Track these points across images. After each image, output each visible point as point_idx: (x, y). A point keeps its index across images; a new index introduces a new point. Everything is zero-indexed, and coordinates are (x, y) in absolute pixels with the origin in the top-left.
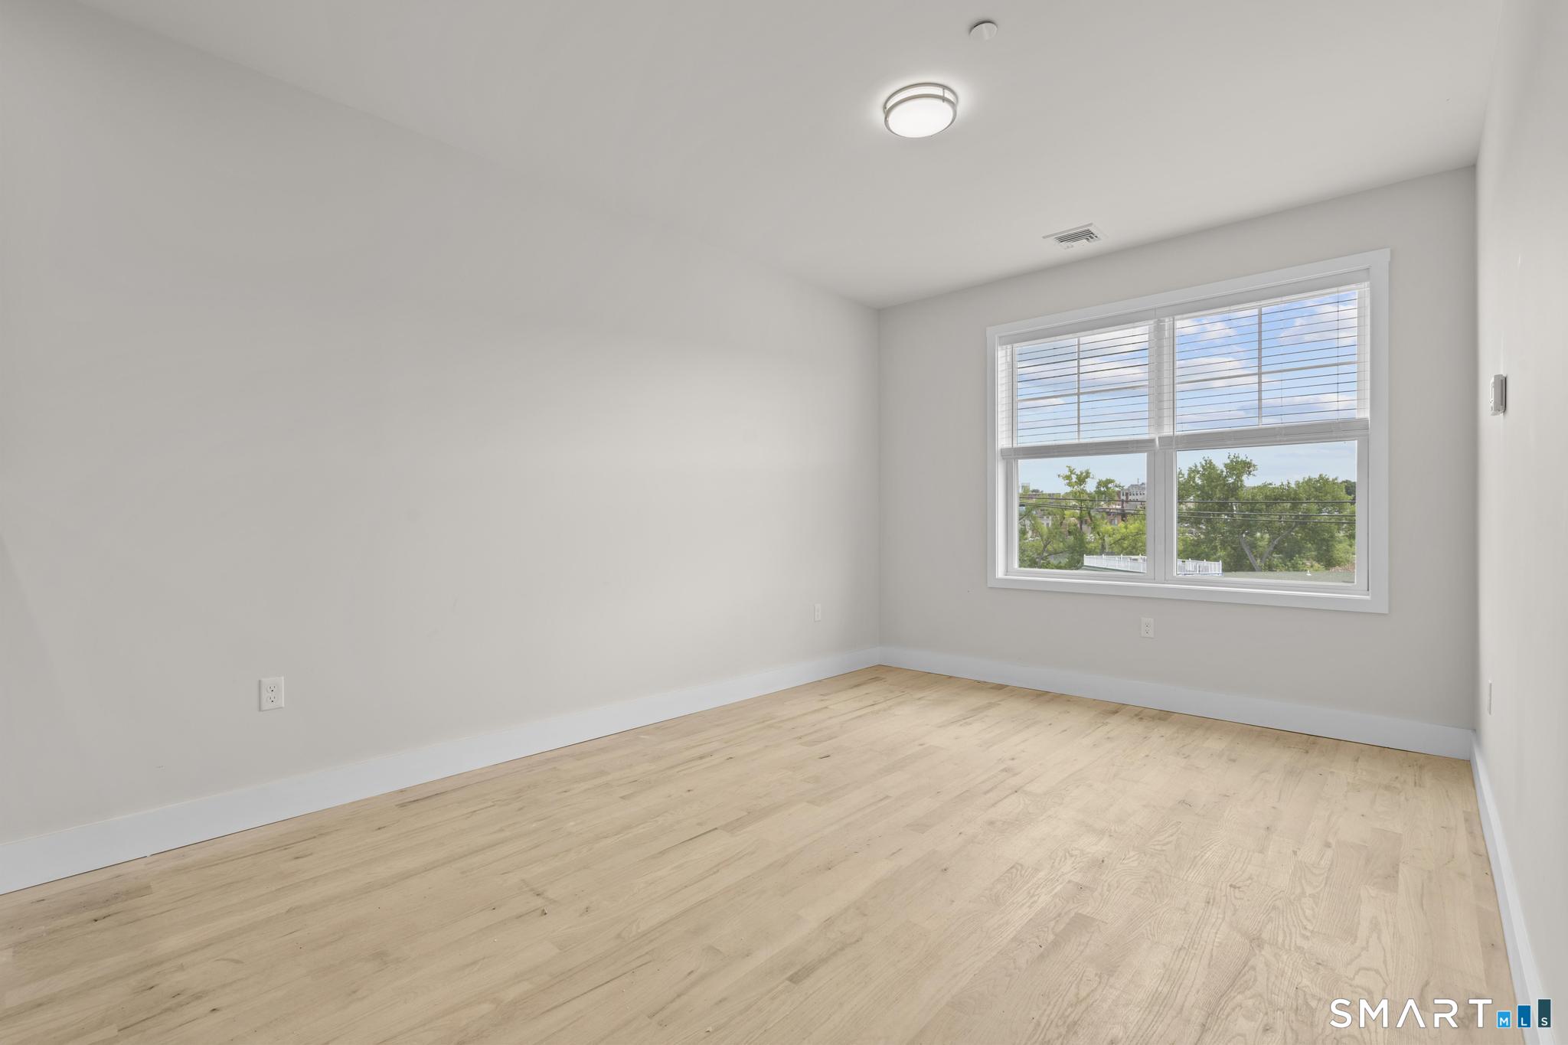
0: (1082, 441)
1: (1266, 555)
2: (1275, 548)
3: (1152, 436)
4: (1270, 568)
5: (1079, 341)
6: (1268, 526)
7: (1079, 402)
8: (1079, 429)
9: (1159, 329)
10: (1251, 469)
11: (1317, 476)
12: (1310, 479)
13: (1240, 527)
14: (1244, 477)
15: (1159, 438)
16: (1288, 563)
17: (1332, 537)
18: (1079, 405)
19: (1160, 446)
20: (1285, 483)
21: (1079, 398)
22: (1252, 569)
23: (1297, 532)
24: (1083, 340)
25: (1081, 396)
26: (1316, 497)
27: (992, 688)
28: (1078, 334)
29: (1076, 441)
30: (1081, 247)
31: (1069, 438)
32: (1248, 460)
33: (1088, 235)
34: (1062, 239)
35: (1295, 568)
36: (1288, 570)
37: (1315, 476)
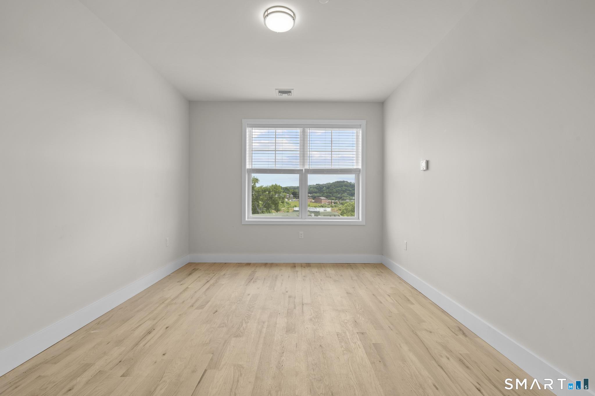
0: (277, 168)
1: (262, 208)
2: (264, 206)
3: (302, 168)
4: (263, 212)
5: (276, 131)
6: (262, 200)
7: (275, 154)
8: (275, 163)
9: (304, 132)
10: (258, 181)
11: (275, 184)
12: (273, 185)
13: (255, 199)
14: (256, 184)
15: (305, 169)
16: (268, 211)
17: (278, 202)
18: (275, 155)
19: (305, 172)
20: (267, 186)
21: (275, 152)
22: (258, 213)
23: (270, 201)
24: (277, 131)
25: (276, 152)
26: (274, 190)
27: (246, 265)
28: (276, 128)
29: (274, 168)
30: (285, 96)
31: (272, 166)
32: (257, 178)
33: (288, 92)
34: (280, 92)
35: (270, 213)
36: (268, 213)
37: (274, 184)
